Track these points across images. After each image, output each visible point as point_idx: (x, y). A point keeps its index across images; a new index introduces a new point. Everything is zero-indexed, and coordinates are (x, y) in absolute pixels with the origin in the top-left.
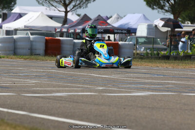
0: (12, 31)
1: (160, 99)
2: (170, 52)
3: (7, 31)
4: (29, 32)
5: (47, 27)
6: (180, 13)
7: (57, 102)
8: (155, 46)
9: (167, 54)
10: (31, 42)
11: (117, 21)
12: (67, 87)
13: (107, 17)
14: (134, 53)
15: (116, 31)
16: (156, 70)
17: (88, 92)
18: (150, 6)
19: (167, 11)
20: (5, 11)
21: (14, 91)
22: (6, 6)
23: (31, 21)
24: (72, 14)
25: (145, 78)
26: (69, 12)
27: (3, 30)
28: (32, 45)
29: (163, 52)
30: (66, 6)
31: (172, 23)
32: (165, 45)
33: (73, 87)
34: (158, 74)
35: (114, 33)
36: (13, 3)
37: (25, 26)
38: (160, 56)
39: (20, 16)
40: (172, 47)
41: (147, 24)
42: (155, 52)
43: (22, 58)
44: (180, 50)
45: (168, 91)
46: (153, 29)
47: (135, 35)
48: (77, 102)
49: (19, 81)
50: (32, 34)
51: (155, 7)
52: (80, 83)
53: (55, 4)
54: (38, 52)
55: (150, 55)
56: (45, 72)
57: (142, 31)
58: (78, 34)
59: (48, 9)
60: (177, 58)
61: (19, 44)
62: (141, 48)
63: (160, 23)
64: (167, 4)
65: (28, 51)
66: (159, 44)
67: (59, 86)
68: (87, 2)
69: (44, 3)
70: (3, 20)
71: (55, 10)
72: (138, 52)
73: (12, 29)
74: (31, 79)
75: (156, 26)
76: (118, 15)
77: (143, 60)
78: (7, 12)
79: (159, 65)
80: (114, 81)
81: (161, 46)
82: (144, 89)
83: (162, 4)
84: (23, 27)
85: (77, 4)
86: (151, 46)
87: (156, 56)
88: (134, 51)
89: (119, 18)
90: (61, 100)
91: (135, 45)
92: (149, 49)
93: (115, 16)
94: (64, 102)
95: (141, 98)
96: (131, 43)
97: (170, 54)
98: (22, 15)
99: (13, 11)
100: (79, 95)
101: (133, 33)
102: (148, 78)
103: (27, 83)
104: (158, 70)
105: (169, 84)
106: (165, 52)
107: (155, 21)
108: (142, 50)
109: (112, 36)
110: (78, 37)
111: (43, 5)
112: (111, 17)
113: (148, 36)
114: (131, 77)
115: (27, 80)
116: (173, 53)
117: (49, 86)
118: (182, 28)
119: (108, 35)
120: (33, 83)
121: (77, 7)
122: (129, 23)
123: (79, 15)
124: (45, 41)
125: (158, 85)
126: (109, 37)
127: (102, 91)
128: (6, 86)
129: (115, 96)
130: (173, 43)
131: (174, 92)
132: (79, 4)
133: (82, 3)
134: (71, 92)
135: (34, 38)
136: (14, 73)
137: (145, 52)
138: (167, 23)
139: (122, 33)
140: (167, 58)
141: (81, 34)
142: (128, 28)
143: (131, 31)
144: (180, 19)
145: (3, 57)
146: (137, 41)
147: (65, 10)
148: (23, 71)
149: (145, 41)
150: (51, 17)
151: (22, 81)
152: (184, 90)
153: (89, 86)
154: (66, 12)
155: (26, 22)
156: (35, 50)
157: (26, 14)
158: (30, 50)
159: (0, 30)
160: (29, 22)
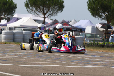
0: (13, 28)
1: (98, 70)
2: (105, 43)
3: (9, 28)
4: (22, 29)
5: (33, 26)
6: (111, 20)
7: (38, 70)
8: (96, 39)
9: (103, 44)
10: (24, 35)
11: (74, 24)
12: (44, 61)
13: (68, 21)
14: (84, 43)
15: (73, 30)
16: (96, 53)
17: (56, 65)
18: (94, 16)
19: (103, 19)
20: (9, 16)
21: (13, 63)
22: (9, 13)
23: (24, 22)
24: (48, 19)
25: (89, 58)
26: (46, 18)
29: (100, 43)
30: (44, 14)
31: (106, 26)
32: (102, 39)
33: (47, 62)
34: (98, 55)
35: (72, 31)
36: (13, 11)
37: (20, 26)
38: (99, 45)
39: (18, 19)
40: (106, 40)
41: (91, 26)
42: (96, 43)
43: (18, 44)
44: (110, 42)
45: (103, 66)
46: (95, 29)
47: (85, 32)
48: (50, 71)
49: (16, 57)
50: (24, 30)
51: (96, 16)
52: (51, 59)
53: (38, 13)
55: (93, 44)
56: (31, 52)
57: (89, 30)
58: (51, 31)
59: (34, 16)
60: (108, 46)
61: (16, 36)
62: (88, 40)
63: (99, 26)
64: (104, 15)
66: (98, 38)
67: (39, 61)
68: (57, 12)
69: (31, 12)
70: (8, 21)
71: (38, 17)
72: (86, 42)
73: (13, 27)
74: (23, 56)
75: (97, 27)
76: (75, 20)
77: (89, 47)
78: (10, 17)
79: (98, 50)
80: (71, 58)
81: (99, 39)
82: (89, 64)
83: (101, 14)
84: (19, 26)
85: (51, 13)
86: (93, 39)
87: (97, 45)
88: (84, 42)
89: (75, 22)
90: (40, 69)
91: (84, 38)
92: (92, 40)
93: (73, 21)
94: (42, 70)
95: (87, 69)
96: (82, 37)
97: (105, 44)
99: (13, 17)
100: (51, 67)
101: (83, 31)
102: (91, 58)
103: (20, 59)
104: (97, 53)
105: (103, 61)
106: (102, 43)
107: (97, 25)
108: (88, 41)
109: (71, 33)
110: (51, 32)
111: (31, 13)
112: (71, 21)
113: (92, 33)
114: (81, 57)
115: (21, 57)
116: (106, 44)
117: (33, 61)
118: (112, 29)
119: (69, 32)
120: (24, 59)
121: (51, 15)
122: (81, 25)
123: (52, 20)
124: (31, 34)
125: (97, 62)
126: (69, 33)
127: (64, 64)
128: (8, 60)
129: (72, 67)
130: (106, 38)
131: (107, 66)
132: (52, 13)
133: (54, 13)
134: (46, 65)
135: (25, 33)
136: (13, 53)
137: (90, 42)
138: (103, 26)
139: (77, 31)
140: (103, 46)
141: (53, 31)
142: (81, 28)
143: (82, 30)
144: (111, 24)
145: (7, 43)
146: (86, 36)
147: (44, 17)
148: (18, 52)
149: (90, 36)
150: (36, 21)
151: (17, 57)
152: (112, 65)
153: (56, 61)
154: (45, 18)
156: (26, 39)
157: (21, 18)
158: (23, 40)
159: (6, 27)
160: (23, 23)
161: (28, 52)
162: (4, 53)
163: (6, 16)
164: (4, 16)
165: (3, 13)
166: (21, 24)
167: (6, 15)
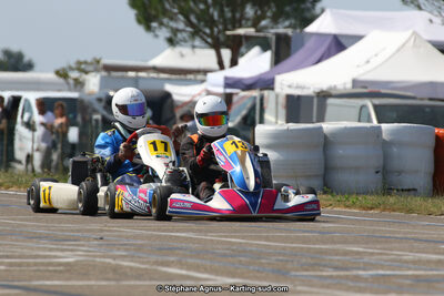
0: (309, 98)
3: (289, 98)
4: (369, 103)
5: (432, 85)
10: (386, 145)
22: (288, 9)
23: (375, 62)
27: (277, 96)
28: (386, 157)
37: (355, 82)
39: (338, 44)
43: (353, 205)
54: (408, 182)
61: (341, 153)
65: (372, 180)
70: (278, 59)
73: (308, 92)
78: (290, 32)
84: (349, 86)
98: (343, 41)
99: (311, 29)
111: (420, 8)
124: (432, 142)
135: (394, 132)
136: (336, 268)
148: (366, 259)
155: (358, 66)
156: (400, 173)
157: (358, 38)
158: (379, 176)
159: (266, 93)
160: (369, 67)
161: (429, 262)
162: (282, 273)
163: (266, 27)
164: (255, 25)
165: (250, 11)
166: (361, 71)
167: (263, 23)
